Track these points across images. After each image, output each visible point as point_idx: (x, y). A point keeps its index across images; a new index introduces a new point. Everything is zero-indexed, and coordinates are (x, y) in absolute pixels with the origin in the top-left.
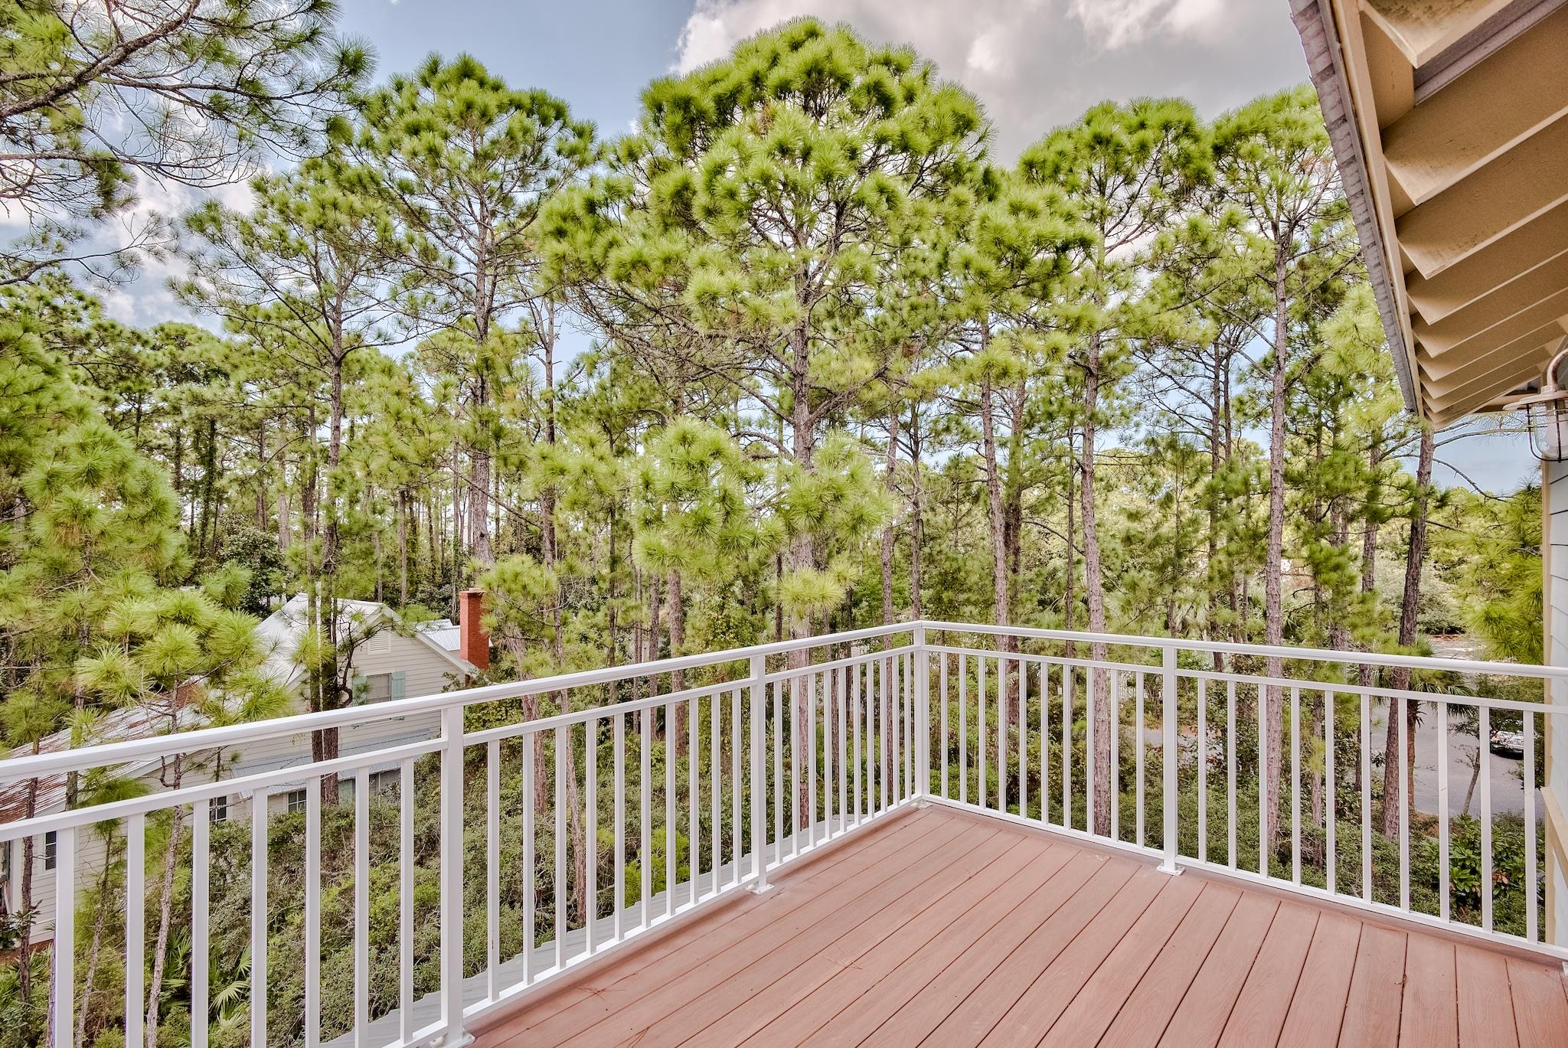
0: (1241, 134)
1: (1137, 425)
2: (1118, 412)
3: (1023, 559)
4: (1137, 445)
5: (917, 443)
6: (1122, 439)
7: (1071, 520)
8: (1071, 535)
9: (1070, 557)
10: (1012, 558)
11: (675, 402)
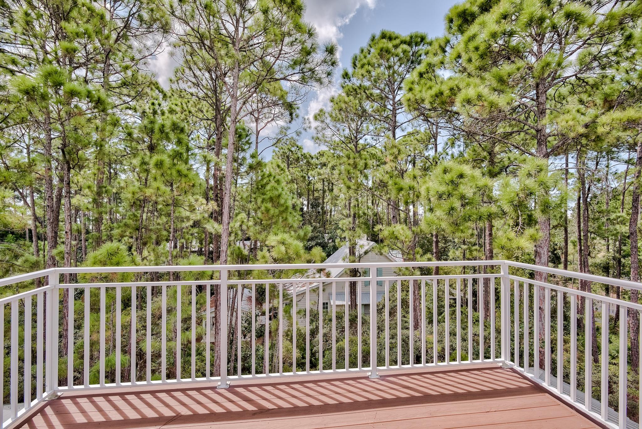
11: (490, 154)
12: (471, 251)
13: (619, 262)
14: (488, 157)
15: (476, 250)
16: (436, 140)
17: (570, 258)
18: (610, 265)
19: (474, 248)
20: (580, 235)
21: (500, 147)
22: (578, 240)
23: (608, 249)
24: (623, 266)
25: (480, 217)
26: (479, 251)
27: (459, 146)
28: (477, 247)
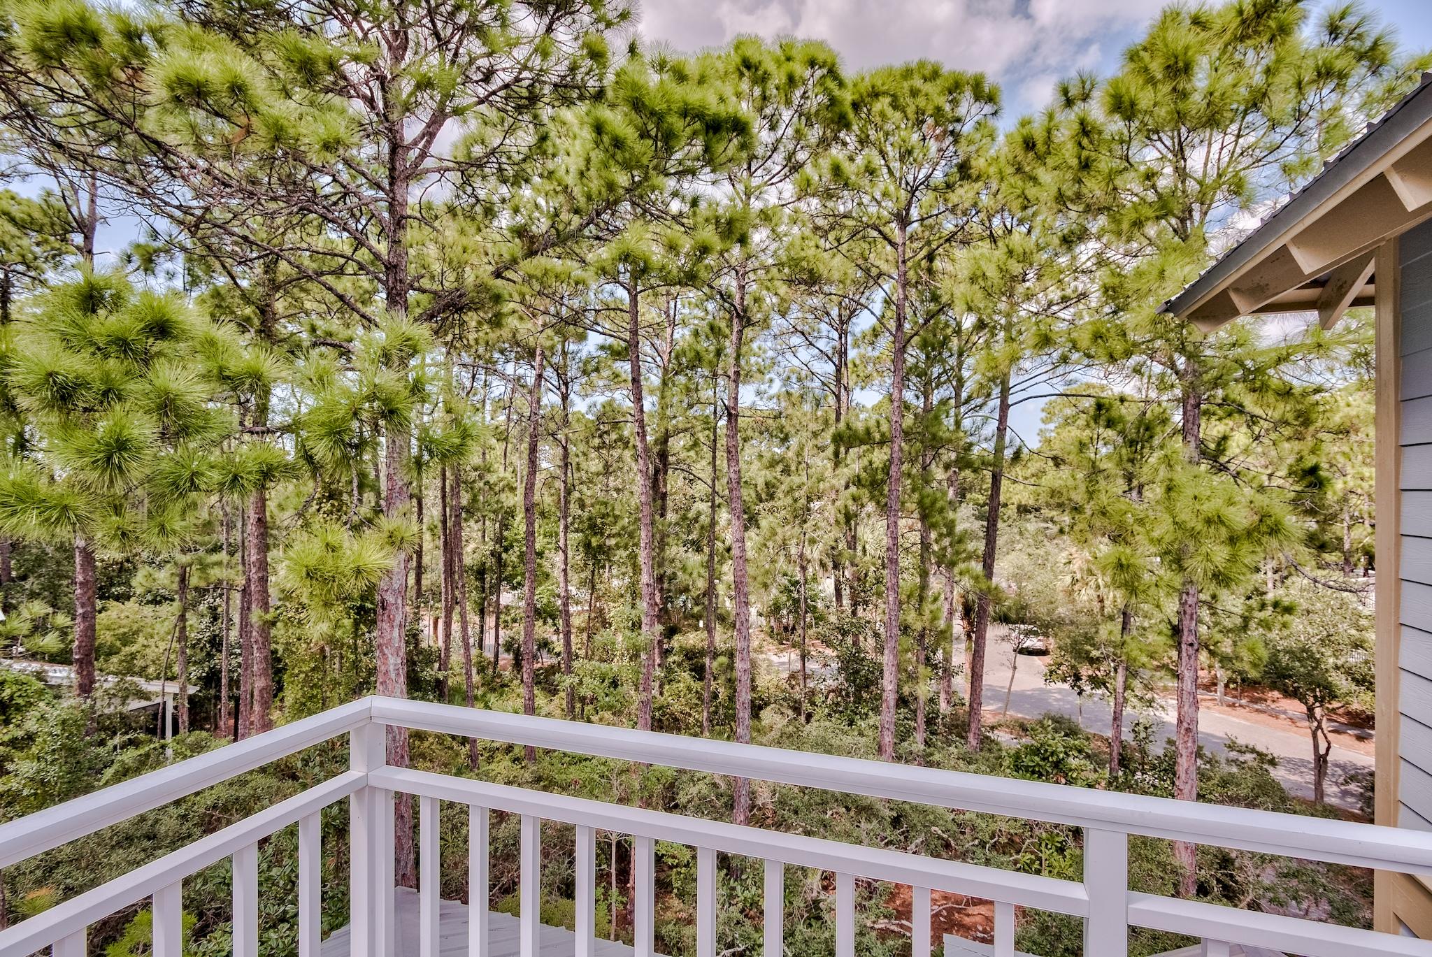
0: (875, 94)
1: (771, 381)
2: (754, 369)
3: (670, 503)
4: (771, 398)
5: (566, 384)
6: (759, 393)
7: (714, 466)
8: (713, 481)
9: (713, 502)
10: (659, 502)
11: (263, 312)
12: (204, 567)
13: (499, 559)
14: (256, 322)
15: (219, 564)
16: (88, 238)
17: (426, 560)
18: (487, 566)
19: (215, 558)
20: (444, 515)
21: (286, 304)
22: (440, 525)
23: (484, 536)
24: (505, 565)
25: (235, 478)
26: (229, 565)
27: (171, 275)
28: (223, 556)
